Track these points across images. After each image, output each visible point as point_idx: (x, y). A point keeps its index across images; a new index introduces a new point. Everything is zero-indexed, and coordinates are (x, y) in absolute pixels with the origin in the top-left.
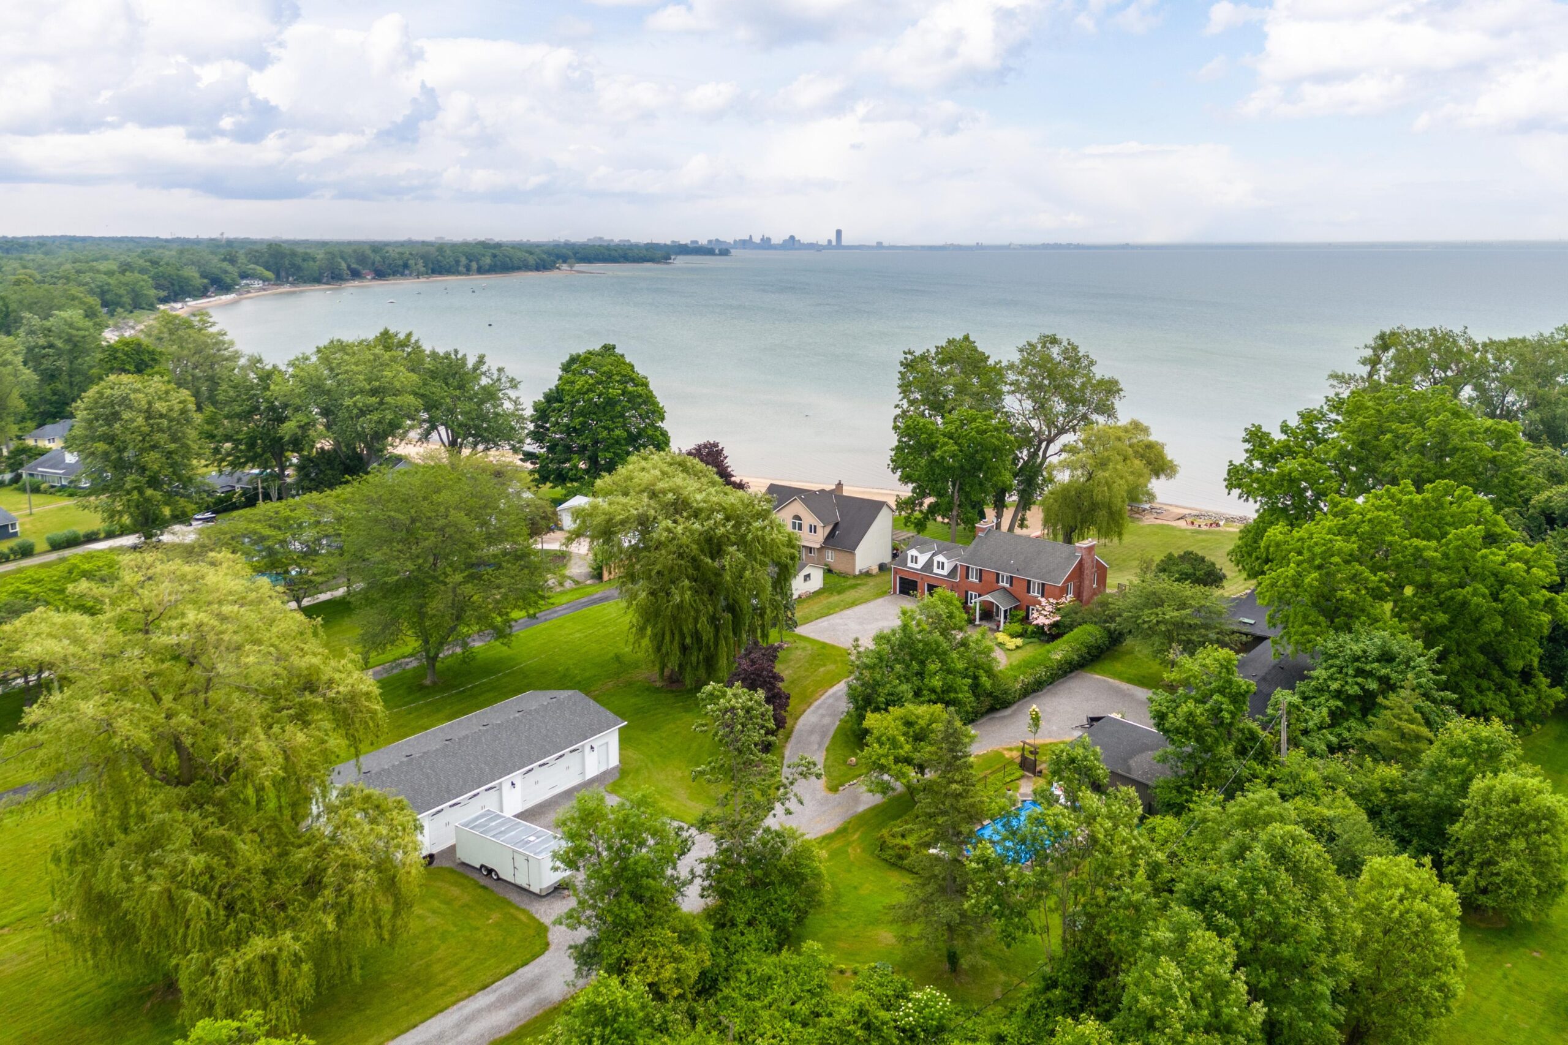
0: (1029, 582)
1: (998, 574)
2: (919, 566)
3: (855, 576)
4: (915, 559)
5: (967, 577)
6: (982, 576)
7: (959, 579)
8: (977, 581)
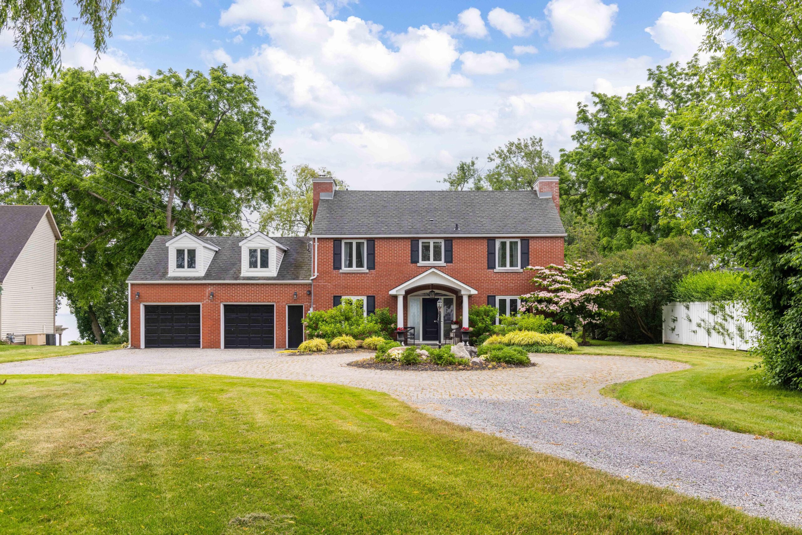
0: (491, 241)
1: (414, 242)
2: (201, 269)
4: (188, 258)
5: (337, 265)
6: (374, 254)
7: (316, 274)
8: (365, 269)
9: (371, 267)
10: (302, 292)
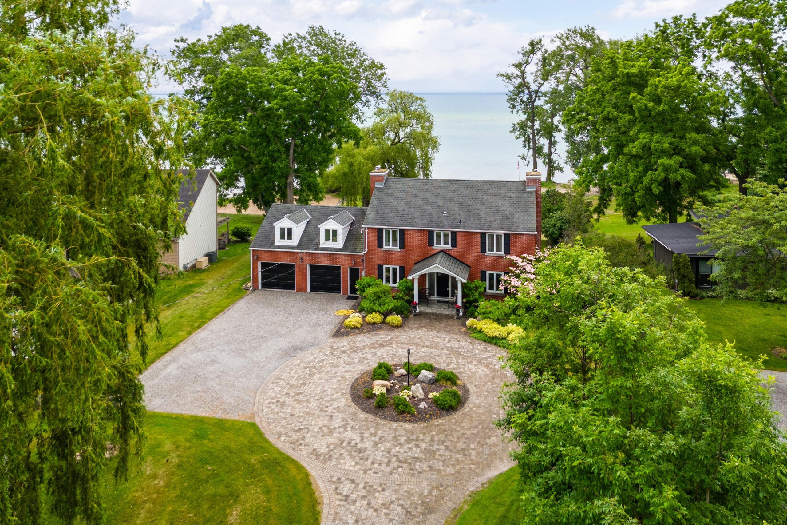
0: (483, 235)
1: (431, 233)
2: (295, 241)
3: (180, 275)
4: (287, 233)
5: (380, 245)
6: (404, 239)
7: (366, 250)
8: (397, 248)
9: (402, 247)
10: (358, 260)
